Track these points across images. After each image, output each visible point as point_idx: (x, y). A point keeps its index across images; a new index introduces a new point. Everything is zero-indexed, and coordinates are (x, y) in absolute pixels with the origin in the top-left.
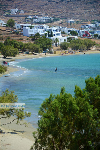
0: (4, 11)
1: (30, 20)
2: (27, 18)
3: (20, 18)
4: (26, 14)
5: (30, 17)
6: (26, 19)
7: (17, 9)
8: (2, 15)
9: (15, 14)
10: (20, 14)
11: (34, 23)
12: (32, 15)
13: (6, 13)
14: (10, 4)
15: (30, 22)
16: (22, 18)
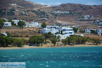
0: (79, 17)
1: (97, 23)
2: (96, 21)
3: (90, 22)
4: (95, 19)
5: (98, 21)
6: (94, 22)
7: (89, 15)
8: (77, 20)
9: (87, 19)
10: (91, 19)
11: (100, 25)
12: (100, 19)
13: (81, 19)
14: (84, 12)
15: (97, 24)
16: (91, 21)
